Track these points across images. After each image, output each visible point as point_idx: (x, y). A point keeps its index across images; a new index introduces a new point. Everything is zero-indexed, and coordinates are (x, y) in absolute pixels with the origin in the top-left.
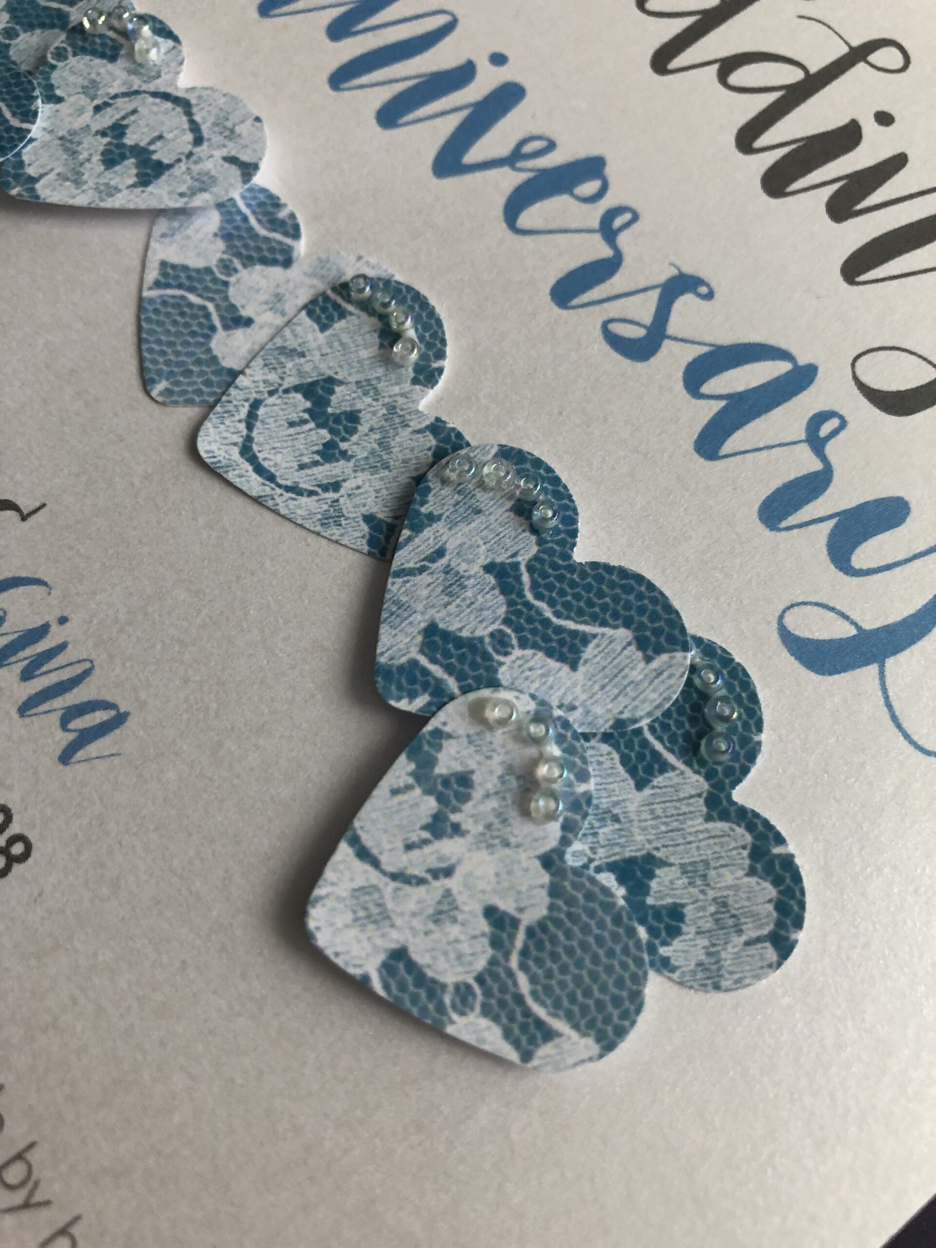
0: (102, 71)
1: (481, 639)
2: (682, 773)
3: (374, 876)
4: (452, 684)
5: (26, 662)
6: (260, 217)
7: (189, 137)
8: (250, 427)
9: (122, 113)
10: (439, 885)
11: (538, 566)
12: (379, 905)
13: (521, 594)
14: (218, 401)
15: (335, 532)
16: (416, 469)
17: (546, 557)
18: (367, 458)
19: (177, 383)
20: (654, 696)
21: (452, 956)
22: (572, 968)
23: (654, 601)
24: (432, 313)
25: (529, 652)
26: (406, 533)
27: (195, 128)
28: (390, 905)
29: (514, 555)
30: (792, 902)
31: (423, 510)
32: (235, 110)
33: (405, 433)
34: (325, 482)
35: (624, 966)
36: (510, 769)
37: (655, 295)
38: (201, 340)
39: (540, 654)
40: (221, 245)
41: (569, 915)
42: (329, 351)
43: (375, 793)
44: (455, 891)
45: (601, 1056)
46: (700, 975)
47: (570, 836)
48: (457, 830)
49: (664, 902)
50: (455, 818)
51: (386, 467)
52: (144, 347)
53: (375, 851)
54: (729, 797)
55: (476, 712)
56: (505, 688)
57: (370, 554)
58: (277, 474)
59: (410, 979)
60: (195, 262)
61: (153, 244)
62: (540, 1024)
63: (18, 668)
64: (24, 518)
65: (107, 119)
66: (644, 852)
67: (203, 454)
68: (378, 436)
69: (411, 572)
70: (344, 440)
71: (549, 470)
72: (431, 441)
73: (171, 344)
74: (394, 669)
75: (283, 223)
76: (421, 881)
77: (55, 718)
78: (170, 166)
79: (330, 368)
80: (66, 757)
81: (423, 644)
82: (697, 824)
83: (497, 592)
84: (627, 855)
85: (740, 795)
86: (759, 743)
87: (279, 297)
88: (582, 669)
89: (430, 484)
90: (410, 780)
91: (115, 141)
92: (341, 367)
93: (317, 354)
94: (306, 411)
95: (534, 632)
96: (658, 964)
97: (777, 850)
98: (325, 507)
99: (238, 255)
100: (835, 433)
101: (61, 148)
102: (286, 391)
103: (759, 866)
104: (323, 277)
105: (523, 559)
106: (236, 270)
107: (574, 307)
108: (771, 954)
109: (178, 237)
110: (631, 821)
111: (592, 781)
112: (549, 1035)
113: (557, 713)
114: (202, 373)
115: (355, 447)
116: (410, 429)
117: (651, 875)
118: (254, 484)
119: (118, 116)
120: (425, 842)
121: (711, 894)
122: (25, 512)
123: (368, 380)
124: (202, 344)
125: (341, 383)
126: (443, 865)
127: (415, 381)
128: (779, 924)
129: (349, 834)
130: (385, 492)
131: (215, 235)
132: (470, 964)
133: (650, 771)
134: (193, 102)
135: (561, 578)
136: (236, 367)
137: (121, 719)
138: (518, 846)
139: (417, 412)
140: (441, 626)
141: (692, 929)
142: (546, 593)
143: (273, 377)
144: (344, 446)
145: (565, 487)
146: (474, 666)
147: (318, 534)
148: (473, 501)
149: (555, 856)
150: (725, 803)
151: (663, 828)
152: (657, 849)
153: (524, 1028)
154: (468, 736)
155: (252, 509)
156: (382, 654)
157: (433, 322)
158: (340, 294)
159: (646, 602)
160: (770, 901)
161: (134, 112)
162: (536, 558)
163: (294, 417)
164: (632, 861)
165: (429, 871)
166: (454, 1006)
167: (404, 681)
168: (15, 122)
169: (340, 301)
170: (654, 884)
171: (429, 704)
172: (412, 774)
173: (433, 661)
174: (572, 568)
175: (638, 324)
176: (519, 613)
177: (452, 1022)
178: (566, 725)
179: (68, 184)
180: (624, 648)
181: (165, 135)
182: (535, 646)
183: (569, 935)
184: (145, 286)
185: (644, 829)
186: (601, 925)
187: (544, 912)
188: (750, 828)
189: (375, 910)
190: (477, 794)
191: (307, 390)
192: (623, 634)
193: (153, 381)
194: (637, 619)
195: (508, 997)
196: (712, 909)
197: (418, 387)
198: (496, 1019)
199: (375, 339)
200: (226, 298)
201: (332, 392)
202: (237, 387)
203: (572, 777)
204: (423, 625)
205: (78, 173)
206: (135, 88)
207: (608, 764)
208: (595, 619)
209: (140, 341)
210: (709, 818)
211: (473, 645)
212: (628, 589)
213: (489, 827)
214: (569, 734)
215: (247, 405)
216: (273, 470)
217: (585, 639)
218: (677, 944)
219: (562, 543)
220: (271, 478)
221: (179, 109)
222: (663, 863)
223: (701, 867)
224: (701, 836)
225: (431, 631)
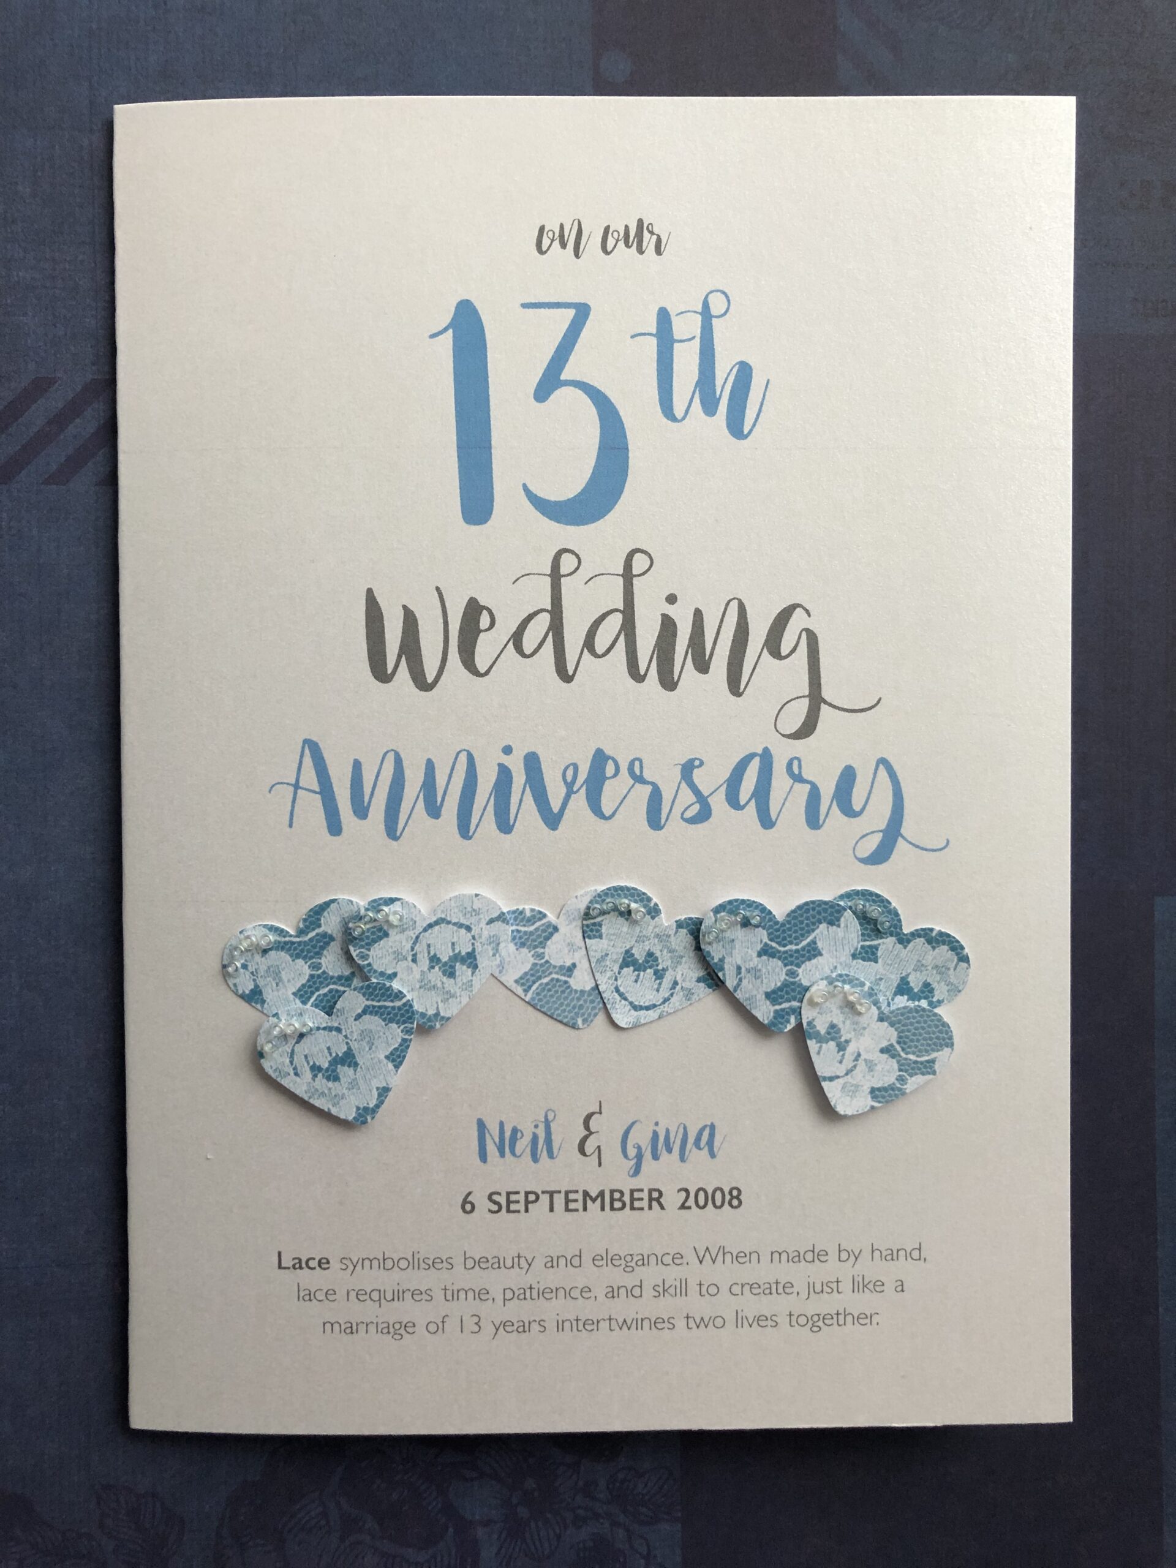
0: (390, 944)
1: (785, 980)
2: (883, 943)
3: (841, 1081)
4: (795, 1004)
5: (664, 1148)
6: (522, 924)
7: (463, 931)
8: (626, 999)
9: (426, 951)
10: (861, 1061)
11: (773, 936)
12: (852, 1086)
13: (779, 952)
14: (604, 1003)
15: (695, 997)
16: (692, 946)
17: (771, 930)
18: (672, 962)
19: (583, 1015)
20: (853, 935)
21: (886, 1074)
22: (920, 1038)
23: (819, 905)
24: (628, 889)
25: (803, 966)
26: (720, 974)
27: (460, 926)
28: (855, 1083)
29: (761, 941)
30: (955, 944)
31: (716, 961)
32: (463, 901)
33: (672, 938)
34: (671, 986)
35: (932, 1021)
36: (841, 1008)
37: (684, 785)
38: (568, 990)
39: (807, 963)
40: (525, 950)
41: (903, 1026)
42: (613, 942)
43: (813, 1060)
44: (867, 1058)
45: (953, 1050)
46: (952, 993)
47: (879, 1005)
48: (847, 1042)
49: (920, 986)
50: (843, 1039)
51: (682, 957)
52: (555, 1017)
53: (833, 1075)
54: (904, 934)
55: (812, 1004)
56: (811, 986)
57: (714, 990)
58: (654, 1002)
59: (883, 1093)
60: (527, 967)
61: (503, 979)
62: (928, 1061)
63: (664, 1151)
64: (600, 1113)
65: (424, 962)
66: (899, 979)
67: (625, 1027)
68: (666, 951)
69: (738, 985)
70: (657, 965)
71: (736, 900)
72: (684, 931)
73: (562, 1005)
74: (773, 1020)
75: (534, 917)
76: (855, 1066)
77: (695, 1150)
78: (474, 950)
79: (621, 948)
80: (713, 1155)
81: (771, 1002)
82: (904, 952)
83: (771, 959)
84: (896, 985)
85: (906, 930)
86: (894, 908)
87: (570, 945)
88: (824, 952)
89: (707, 950)
90: (819, 1045)
91: (440, 965)
92: (624, 943)
93: (610, 948)
94: (634, 971)
95: (797, 958)
96: (937, 1004)
97: (934, 934)
98: (682, 993)
99: (535, 947)
100: (800, 767)
101: (426, 991)
102: (619, 973)
103: (934, 944)
104: (574, 919)
105: (766, 940)
106: (544, 953)
107: (664, 825)
108: (965, 965)
109: (506, 966)
110: (885, 974)
111: (866, 982)
112: (933, 1061)
113: (834, 975)
114: (585, 1001)
115: (664, 963)
116: (672, 935)
117: (908, 983)
118: (653, 1014)
119: (426, 955)
120: (843, 1055)
121: (929, 968)
122: (598, 1111)
123: (638, 937)
124: (571, 991)
125: (631, 948)
126: (856, 1054)
127: (653, 918)
128: (957, 954)
129: (821, 1079)
130: (692, 966)
131: (517, 949)
132: (893, 1069)
133: (874, 954)
134: (443, 916)
135: (784, 931)
136: (593, 985)
137: (712, 1127)
138: (868, 1025)
139: (666, 927)
140: (769, 990)
141: (936, 984)
142: (785, 942)
143: (609, 974)
144: (660, 967)
145: (748, 900)
146: (793, 990)
147: (691, 1004)
148: (727, 939)
149: (881, 1015)
150: (905, 937)
151: (896, 965)
152: (901, 973)
153: (925, 1067)
154: (818, 1013)
155: (661, 1022)
156: (764, 1020)
157: (632, 891)
158: (589, 919)
159: (817, 908)
160: (948, 951)
161: (429, 946)
162: (769, 934)
163: (634, 978)
164: (899, 986)
165: (854, 1061)
166: (902, 1085)
167: (780, 1020)
168: (398, 1004)
169: (592, 921)
170: (912, 984)
171: (796, 1018)
172: (817, 1042)
173: (780, 1004)
174: (783, 925)
175: (692, 804)
176: (786, 958)
177: (906, 1089)
178: (840, 976)
179: (450, 1000)
180: (828, 931)
181: (453, 941)
182: (803, 962)
183: (909, 1031)
184: (523, 997)
185: (891, 973)
186: (914, 1018)
187: (896, 1033)
188: (919, 936)
189: (853, 1088)
190: (841, 1026)
191: (625, 964)
192: (823, 926)
193: (575, 1024)
194: (821, 917)
195: (913, 1065)
196: (935, 972)
197: (656, 919)
198: (916, 1074)
199: (621, 920)
200: (555, 967)
201: (633, 955)
202: (604, 992)
203: (859, 988)
204: (764, 996)
205: (447, 992)
206: (414, 937)
207: (860, 966)
208: (809, 932)
209: (551, 1017)
210: (905, 947)
211: (785, 985)
212: (807, 911)
213: (855, 1030)
214: (845, 977)
215: (615, 993)
216: (651, 1003)
217: (814, 942)
218: (936, 993)
219: (770, 920)
220: (654, 1006)
221: (442, 925)
222: (908, 975)
223: (919, 964)
224: (909, 954)
225: (768, 995)
